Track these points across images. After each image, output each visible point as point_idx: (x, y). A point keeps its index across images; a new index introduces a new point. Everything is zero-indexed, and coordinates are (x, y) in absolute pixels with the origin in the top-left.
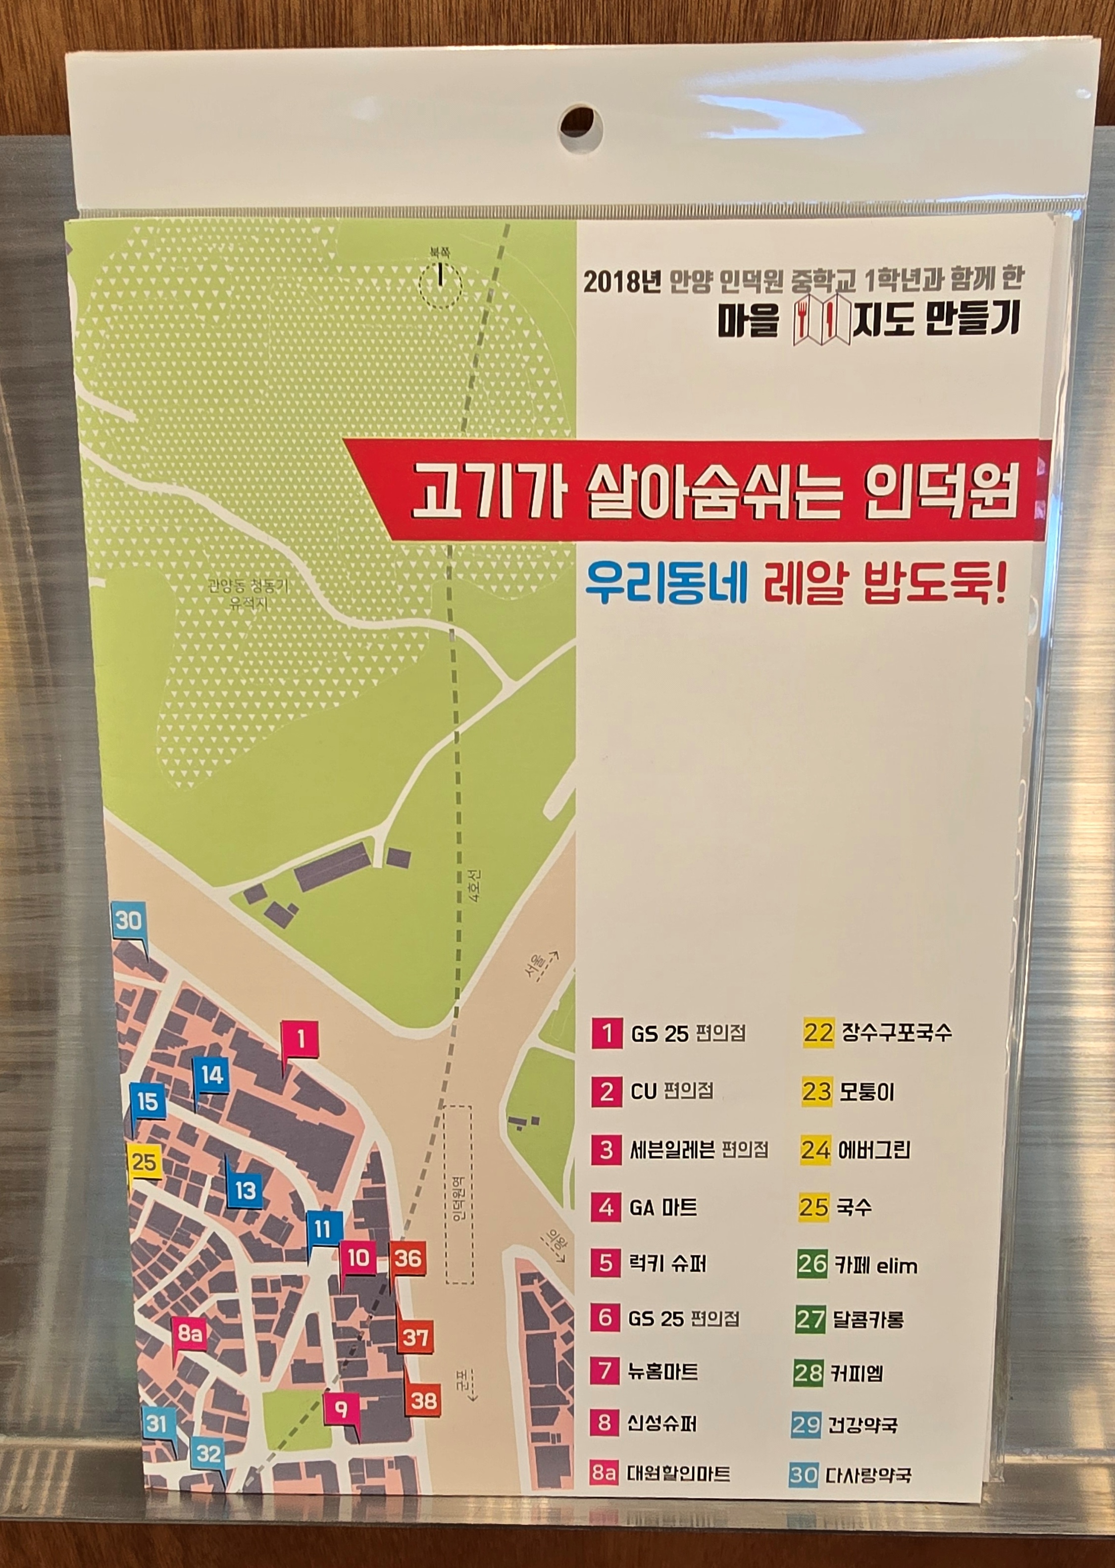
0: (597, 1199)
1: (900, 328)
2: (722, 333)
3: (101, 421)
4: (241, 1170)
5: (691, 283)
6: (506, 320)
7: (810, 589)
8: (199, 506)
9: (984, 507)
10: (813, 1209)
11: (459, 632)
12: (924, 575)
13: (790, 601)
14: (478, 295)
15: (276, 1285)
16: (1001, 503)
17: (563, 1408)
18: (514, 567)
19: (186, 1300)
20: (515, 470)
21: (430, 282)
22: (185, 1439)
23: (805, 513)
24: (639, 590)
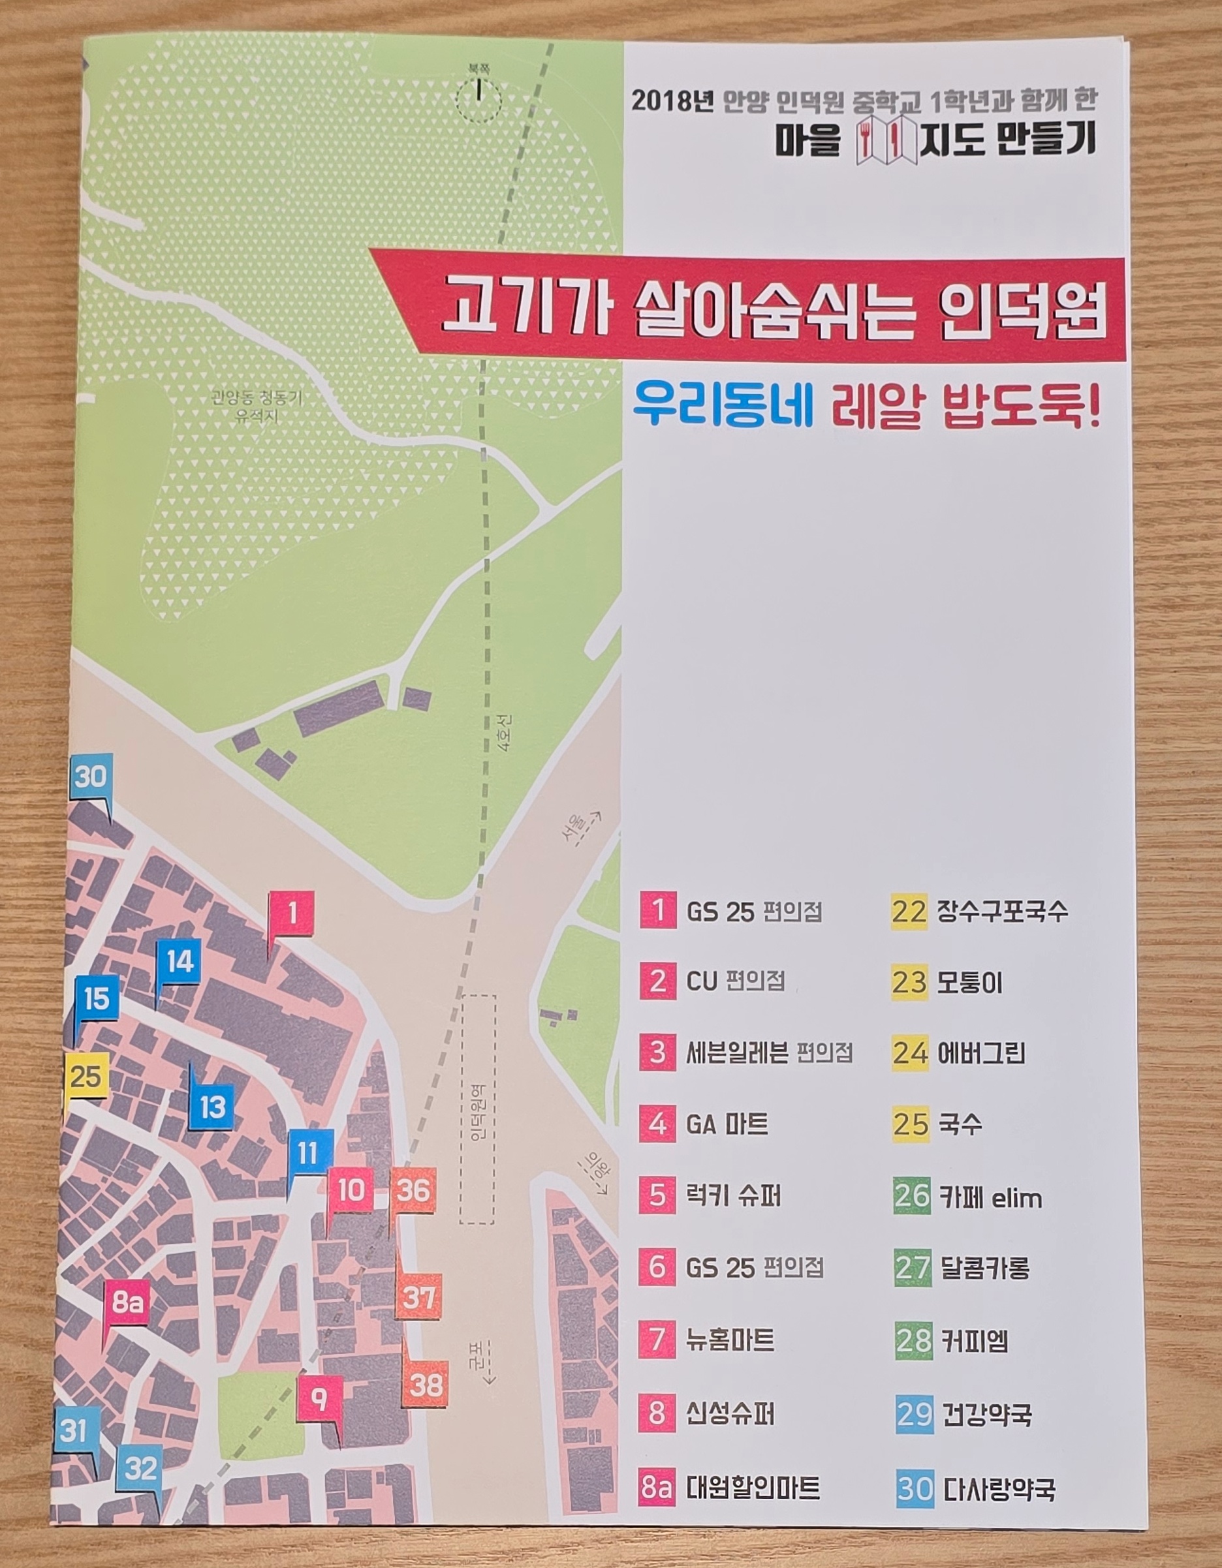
0: (647, 1114)
1: (969, 148)
2: (780, 152)
3: (105, 230)
4: (209, 1079)
5: (746, 103)
6: (548, 135)
7: (883, 413)
8: (207, 315)
9: (1071, 327)
10: (910, 1126)
11: (491, 451)
12: (1008, 398)
13: (861, 425)
14: (519, 110)
15: (245, 1230)
16: (1091, 323)
17: (605, 1393)
18: (554, 384)
19: (127, 1257)
20: (556, 284)
21: (468, 96)
23: (874, 334)
24: (692, 411)
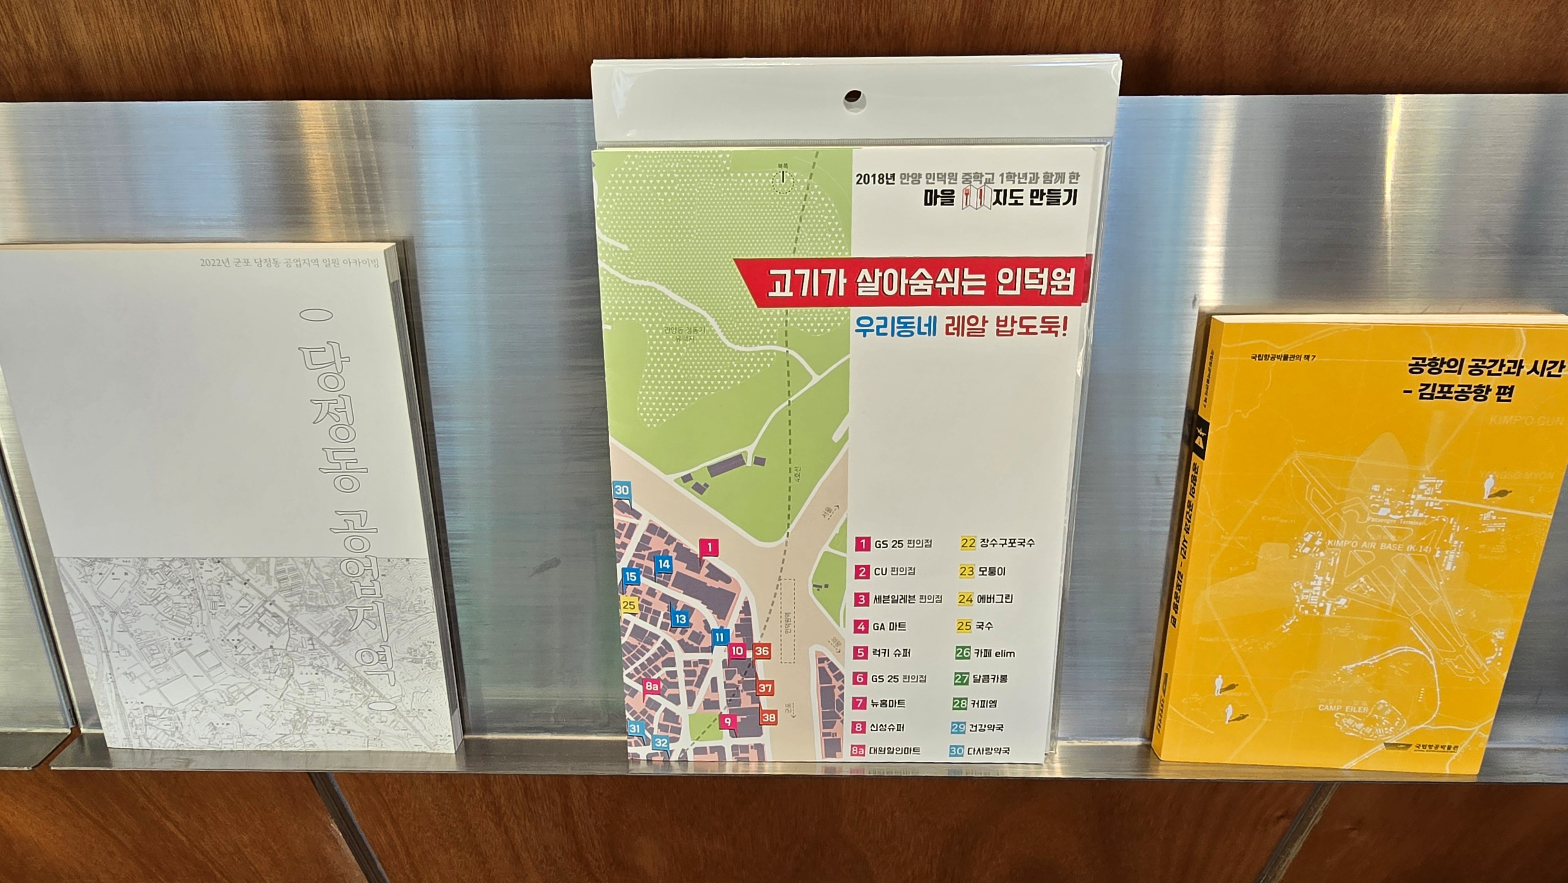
0: (857, 623)
1: (1016, 201)
2: (926, 204)
3: (610, 249)
4: (678, 609)
5: (911, 179)
6: (816, 199)
7: (968, 329)
8: (660, 291)
9: (1057, 289)
10: (964, 627)
11: (791, 352)
12: (1026, 322)
13: (958, 335)
14: (802, 187)
15: (696, 664)
16: (1066, 288)
17: (838, 721)
18: (819, 320)
19: (650, 671)
20: (820, 273)
21: (778, 180)
22: (650, 736)
23: (966, 292)
24: (882, 330)
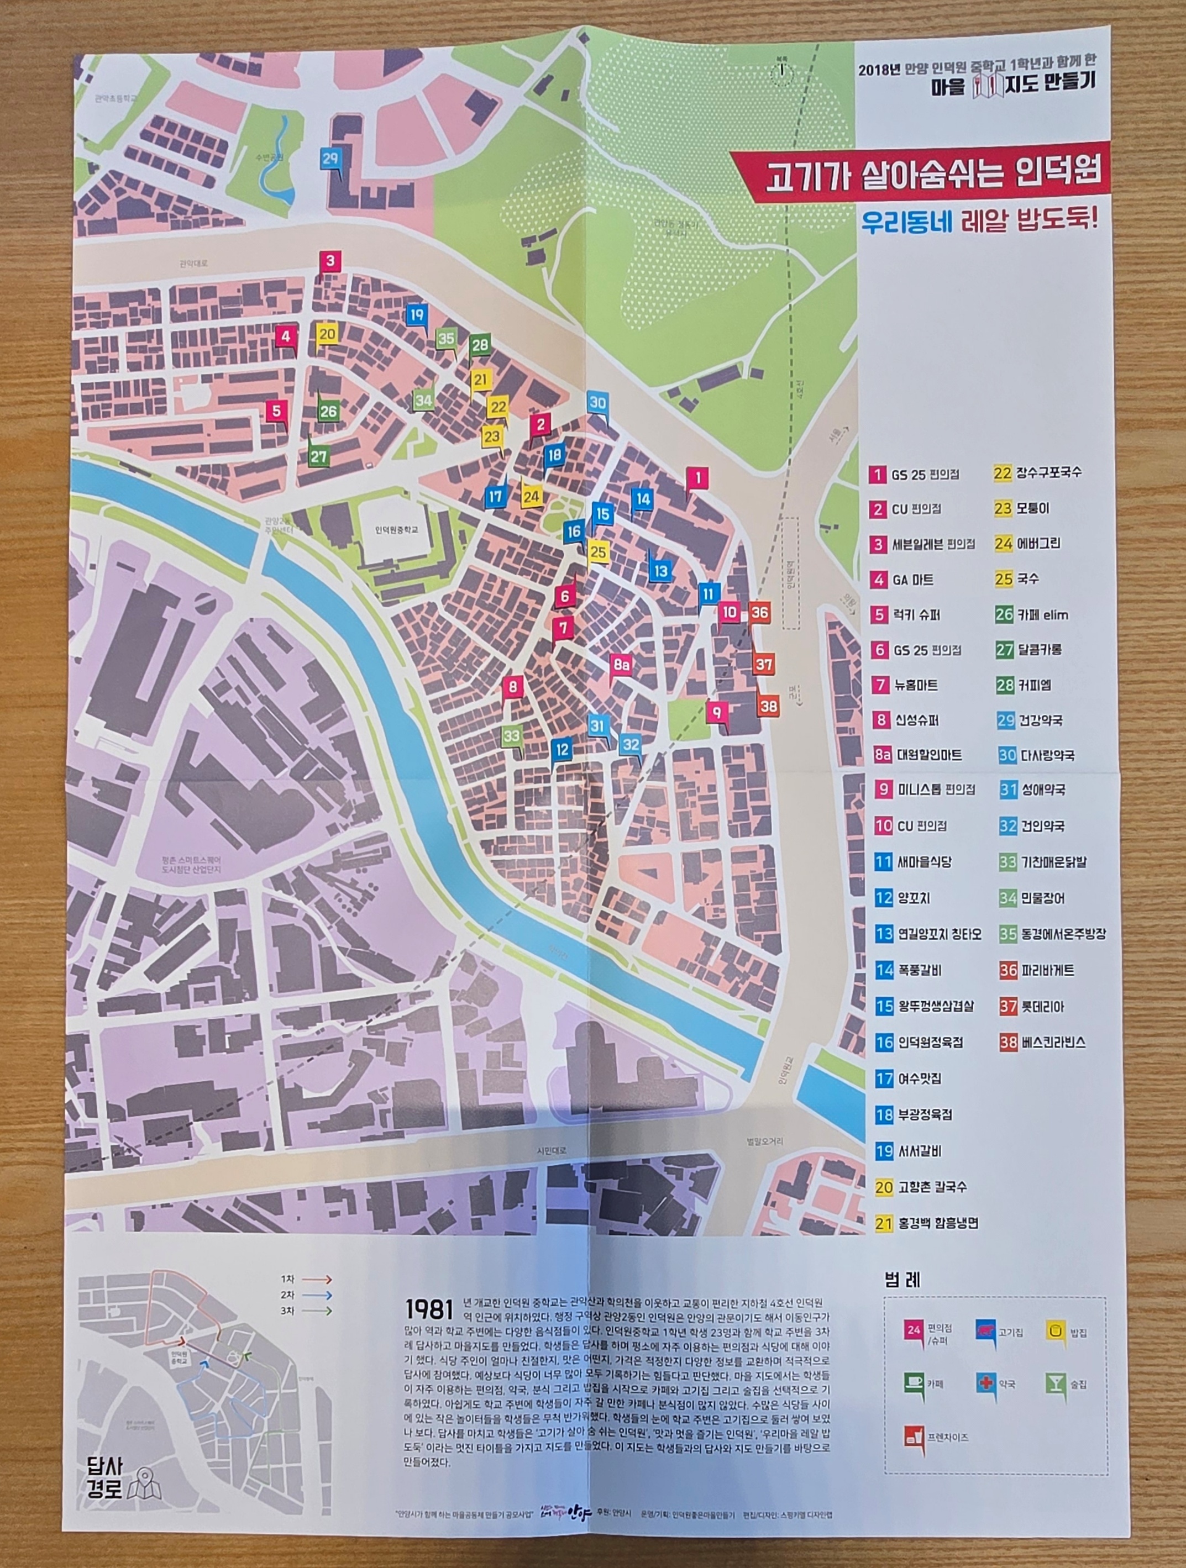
0: (874, 575)
1: (1030, 88)
2: (934, 94)
4: (659, 558)
5: (916, 70)
6: (817, 91)
7: (987, 224)
8: (651, 180)
9: (1082, 177)
10: (1003, 580)
11: (791, 251)
12: (1050, 215)
13: (976, 231)
14: (802, 79)
15: (678, 631)
16: (1092, 175)
17: (856, 710)
18: (822, 216)
19: (620, 642)
20: (822, 165)
21: (776, 73)
22: (616, 736)
23: (982, 184)
24: (891, 226)
